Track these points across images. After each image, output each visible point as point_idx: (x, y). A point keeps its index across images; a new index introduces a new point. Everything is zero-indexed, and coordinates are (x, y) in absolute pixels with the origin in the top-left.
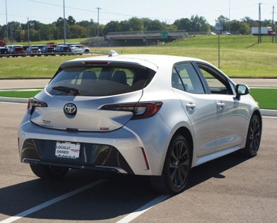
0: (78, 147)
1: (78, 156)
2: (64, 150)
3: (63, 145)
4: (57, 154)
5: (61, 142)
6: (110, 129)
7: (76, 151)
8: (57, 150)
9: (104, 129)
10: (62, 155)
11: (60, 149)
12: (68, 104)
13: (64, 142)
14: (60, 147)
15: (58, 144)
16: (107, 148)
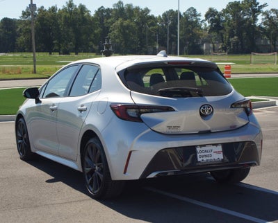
0: (220, 148)
1: (222, 158)
2: (206, 154)
3: (203, 148)
4: (199, 159)
5: (201, 146)
6: (237, 127)
7: (219, 152)
8: (198, 155)
10: (205, 159)
11: (202, 154)
12: (204, 106)
13: (204, 146)
14: (202, 152)
15: (198, 149)
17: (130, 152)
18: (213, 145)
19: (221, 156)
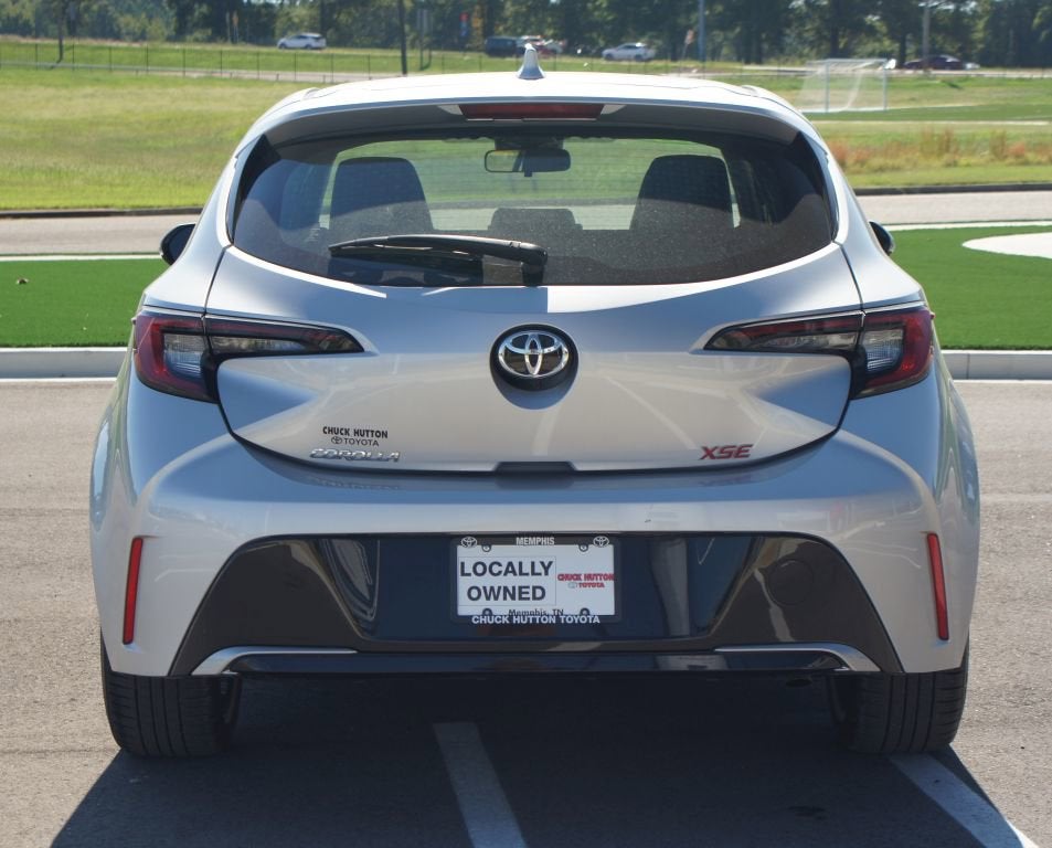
0: (602, 559)
1: (609, 610)
2: (512, 581)
3: (501, 553)
4: (467, 607)
5: (487, 539)
6: (756, 453)
7: (591, 580)
8: (463, 584)
9: (726, 451)
10: (502, 608)
11: (488, 581)
12: (518, 335)
13: (508, 538)
14: (487, 569)
15: (467, 555)
16: (789, 547)
17: (138, 544)
18: (562, 538)
19: (602, 602)
